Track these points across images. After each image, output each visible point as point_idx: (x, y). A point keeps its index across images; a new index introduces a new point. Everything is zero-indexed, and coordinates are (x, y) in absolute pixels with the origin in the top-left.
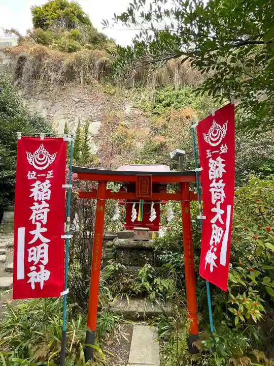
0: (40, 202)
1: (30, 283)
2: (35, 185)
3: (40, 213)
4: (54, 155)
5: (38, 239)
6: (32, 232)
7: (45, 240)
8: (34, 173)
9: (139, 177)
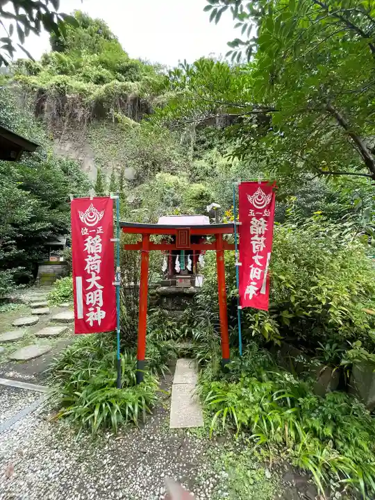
0: (93, 255)
1: (89, 322)
2: (88, 240)
3: (93, 264)
4: (102, 212)
5: (95, 285)
6: (88, 281)
7: (100, 287)
8: (86, 229)
9: (178, 230)
